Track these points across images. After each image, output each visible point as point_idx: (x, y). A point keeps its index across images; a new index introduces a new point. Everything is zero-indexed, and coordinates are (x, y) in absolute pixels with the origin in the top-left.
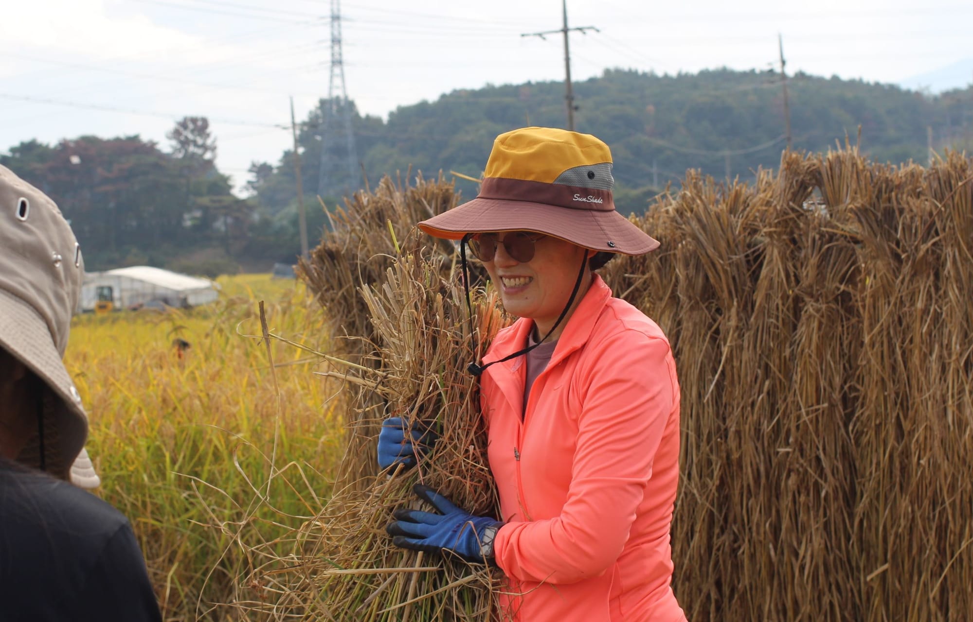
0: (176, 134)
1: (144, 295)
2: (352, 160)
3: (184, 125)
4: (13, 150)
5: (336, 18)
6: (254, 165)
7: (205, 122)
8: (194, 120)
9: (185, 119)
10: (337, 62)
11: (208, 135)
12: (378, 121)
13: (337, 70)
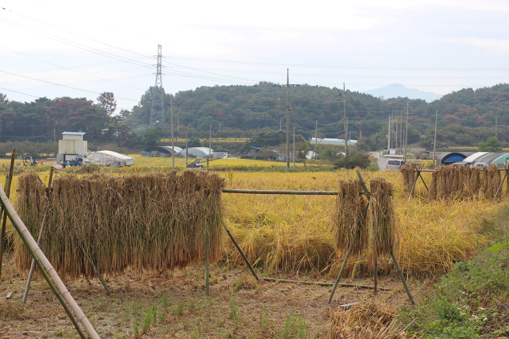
0: (100, 99)
1: (111, 161)
2: (163, 111)
3: (104, 95)
4: (36, 100)
5: (160, 56)
6: (122, 111)
7: (112, 95)
8: (108, 94)
9: (105, 93)
10: (159, 73)
11: (113, 100)
12: (172, 96)
13: (159, 77)
